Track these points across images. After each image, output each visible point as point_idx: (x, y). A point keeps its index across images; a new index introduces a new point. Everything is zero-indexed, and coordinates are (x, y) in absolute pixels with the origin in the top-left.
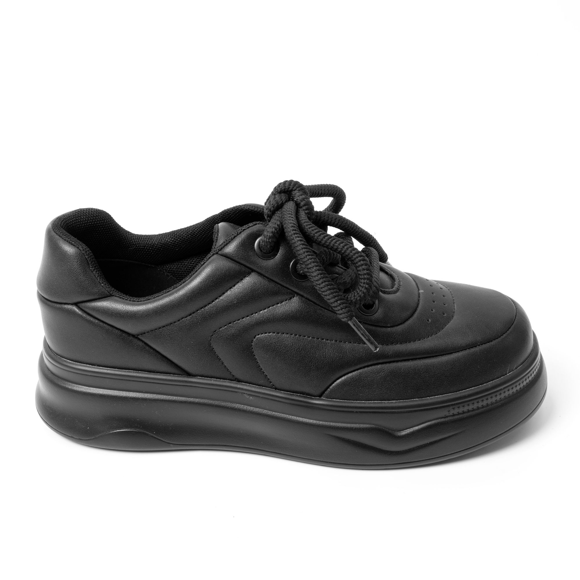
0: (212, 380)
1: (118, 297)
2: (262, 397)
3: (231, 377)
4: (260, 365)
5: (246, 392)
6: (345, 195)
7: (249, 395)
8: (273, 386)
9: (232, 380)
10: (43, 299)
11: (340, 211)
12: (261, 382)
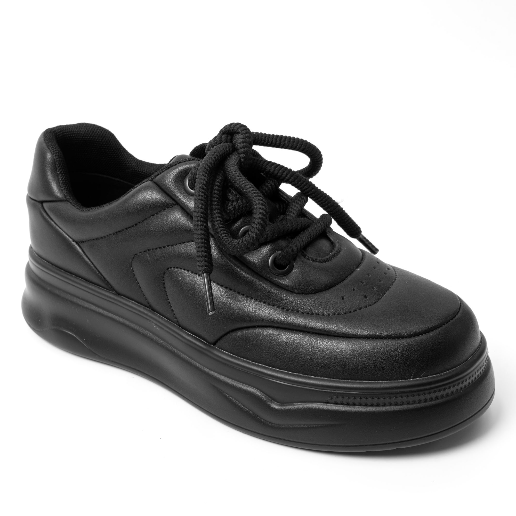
0: (130, 302)
1: (70, 203)
2: (166, 330)
3: (146, 304)
4: (169, 299)
5: (155, 322)
6: (322, 159)
7: (156, 325)
8: (178, 322)
9: (146, 306)
10: (30, 200)
11: (312, 177)
12: (168, 315)
